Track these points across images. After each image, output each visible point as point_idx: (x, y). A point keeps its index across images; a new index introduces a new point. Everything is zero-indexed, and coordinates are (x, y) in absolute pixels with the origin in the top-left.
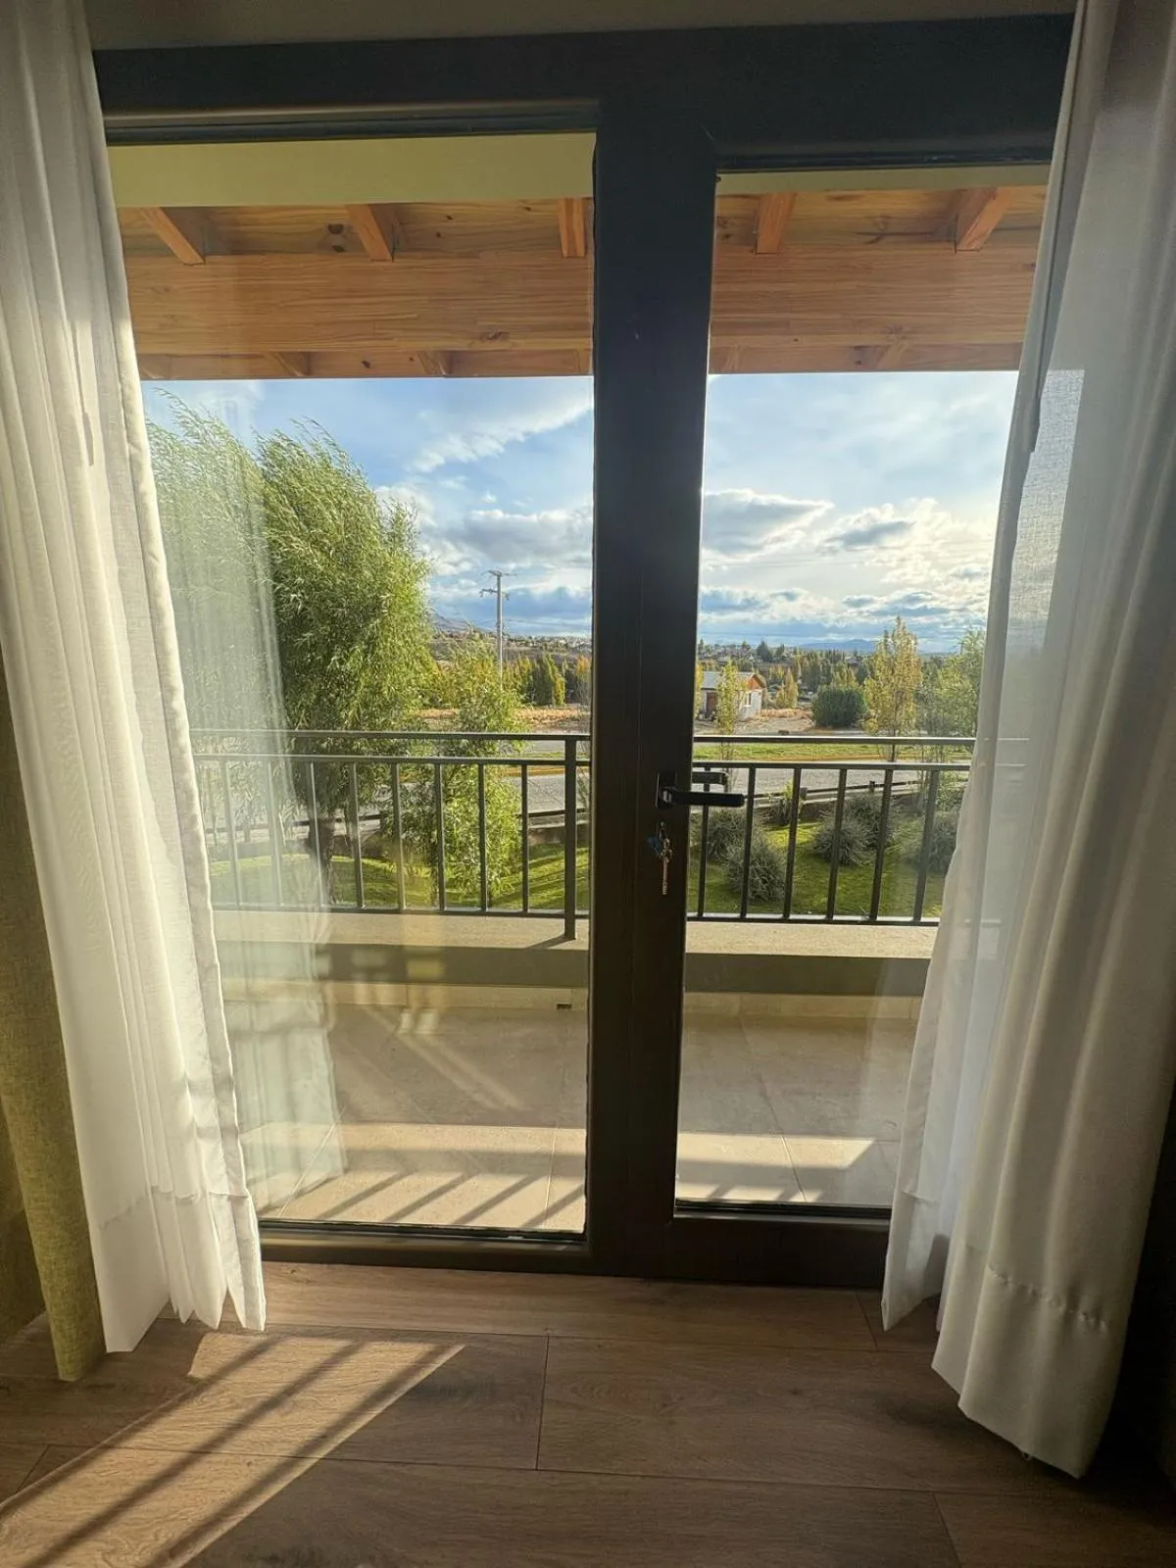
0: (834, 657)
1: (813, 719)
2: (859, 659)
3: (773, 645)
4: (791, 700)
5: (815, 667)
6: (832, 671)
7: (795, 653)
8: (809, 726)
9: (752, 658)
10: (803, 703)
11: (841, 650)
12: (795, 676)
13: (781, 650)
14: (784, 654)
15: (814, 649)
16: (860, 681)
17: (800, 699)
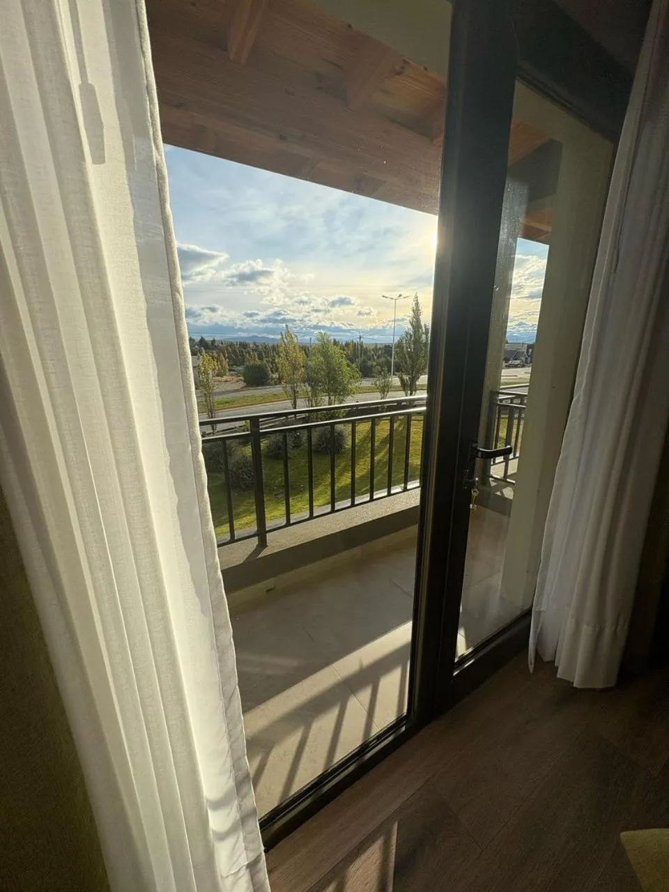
0: (244, 345)
1: (244, 381)
2: (257, 346)
3: (208, 338)
4: (225, 371)
5: (234, 352)
6: (244, 353)
7: (222, 344)
8: (242, 386)
9: (196, 347)
10: (232, 372)
11: (248, 341)
12: (224, 357)
13: (214, 341)
14: (216, 344)
15: (233, 341)
16: (260, 358)
17: (230, 370)
